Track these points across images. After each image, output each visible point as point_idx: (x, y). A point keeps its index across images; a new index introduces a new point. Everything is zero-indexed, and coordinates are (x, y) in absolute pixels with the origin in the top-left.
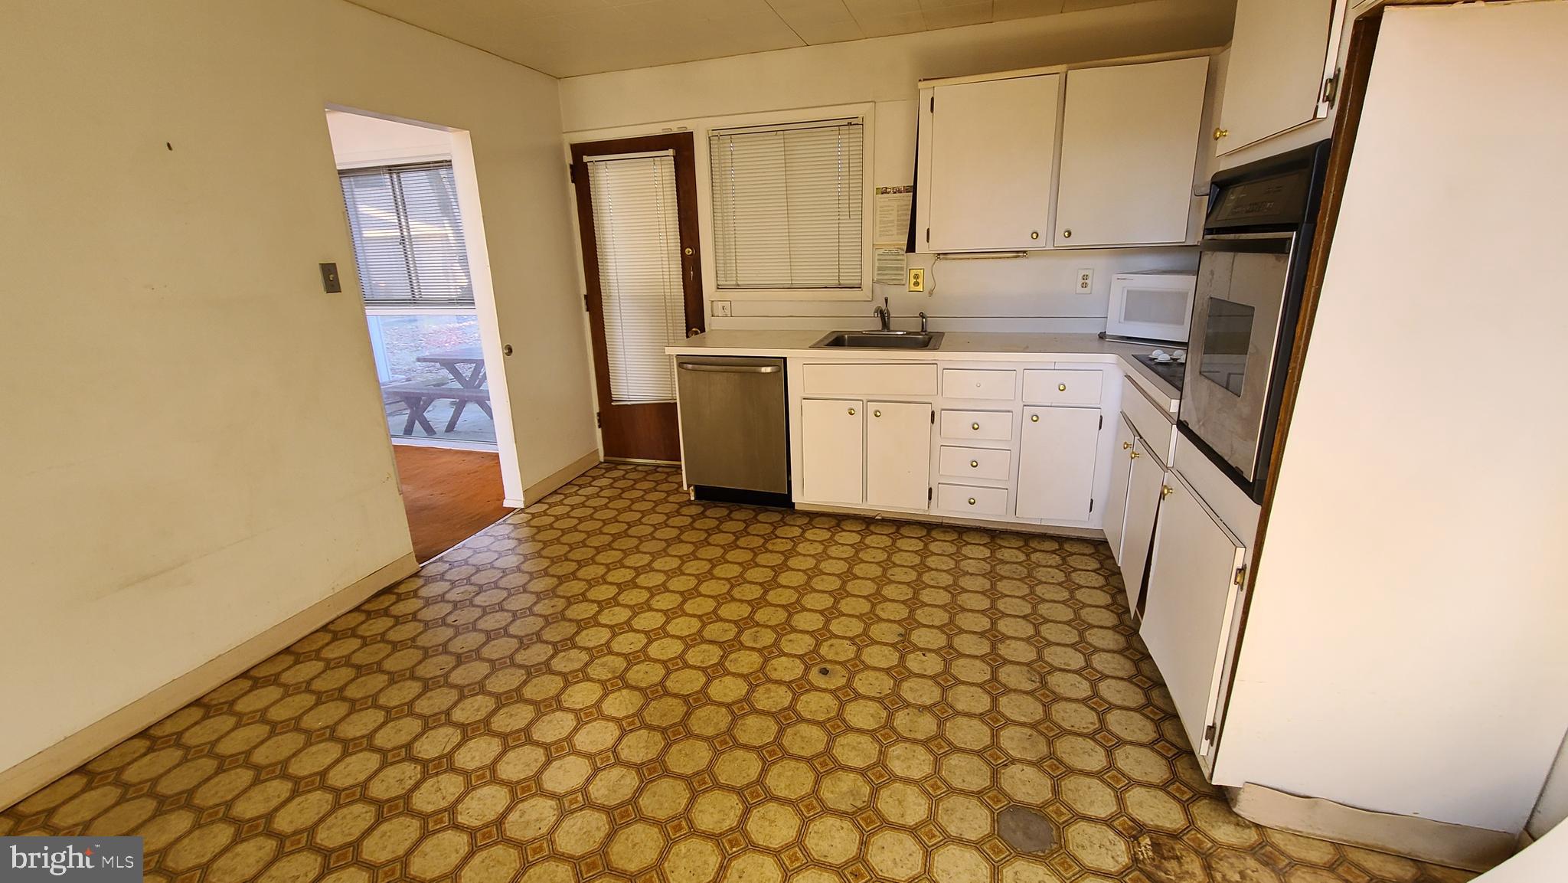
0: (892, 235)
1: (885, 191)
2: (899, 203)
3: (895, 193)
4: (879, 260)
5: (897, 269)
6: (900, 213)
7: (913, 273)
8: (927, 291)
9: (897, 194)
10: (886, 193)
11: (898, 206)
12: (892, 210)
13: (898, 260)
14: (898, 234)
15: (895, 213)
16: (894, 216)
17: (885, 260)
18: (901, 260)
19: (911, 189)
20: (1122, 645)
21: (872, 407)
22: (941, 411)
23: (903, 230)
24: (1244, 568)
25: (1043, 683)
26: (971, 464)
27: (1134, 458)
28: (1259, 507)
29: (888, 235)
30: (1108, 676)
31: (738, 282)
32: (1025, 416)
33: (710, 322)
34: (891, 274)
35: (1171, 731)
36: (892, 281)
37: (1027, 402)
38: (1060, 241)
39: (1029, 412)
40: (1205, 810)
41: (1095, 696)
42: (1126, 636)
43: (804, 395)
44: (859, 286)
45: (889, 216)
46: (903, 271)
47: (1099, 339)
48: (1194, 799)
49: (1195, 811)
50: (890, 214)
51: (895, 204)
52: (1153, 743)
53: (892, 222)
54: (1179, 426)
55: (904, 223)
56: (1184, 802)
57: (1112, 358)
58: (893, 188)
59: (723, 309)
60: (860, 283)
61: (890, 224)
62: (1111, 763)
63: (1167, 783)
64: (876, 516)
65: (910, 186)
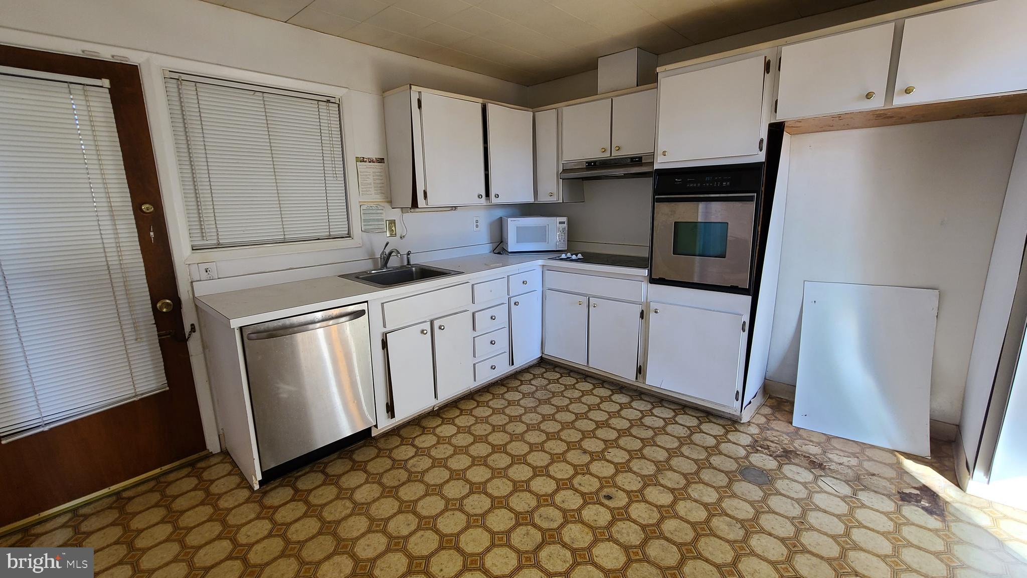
0: (371, 194)
2: (374, 170)
3: (370, 162)
4: (364, 214)
5: (378, 220)
6: (375, 178)
8: (399, 236)
9: (372, 164)
10: (363, 161)
11: (373, 173)
12: (370, 175)
13: (378, 213)
14: (375, 194)
15: (371, 177)
16: (371, 180)
17: (369, 214)
18: (381, 213)
19: (381, 161)
20: (628, 397)
21: (437, 324)
22: (474, 314)
23: (379, 191)
24: (744, 323)
25: (650, 427)
26: (491, 343)
27: (595, 307)
28: (751, 297)
29: (368, 194)
30: (650, 410)
31: (220, 240)
32: (511, 304)
33: (190, 288)
34: (374, 225)
35: (693, 414)
36: (376, 230)
37: (511, 295)
38: (494, 200)
39: (513, 301)
40: (741, 428)
41: (664, 419)
42: (622, 393)
43: (385, 330)
44: (349, 235)
45: (367, 179)
46: (383, 221)
47: (500, 255)
48: (735, 428)
49: (742, 430)
50: (368, 178)
51: (371, 171)
52: (700, 421)
53: (370, 184)
54: (653, 281)
55: (379, 185)
56: (737, 430)
57: (540, 262)
58: (369, 158)
59: (207, 271)
60: (349, 233)
61: (369, 186)
62: (711, 435)
63: (725, 429)
64: (433, 408)
65: (381, 159)
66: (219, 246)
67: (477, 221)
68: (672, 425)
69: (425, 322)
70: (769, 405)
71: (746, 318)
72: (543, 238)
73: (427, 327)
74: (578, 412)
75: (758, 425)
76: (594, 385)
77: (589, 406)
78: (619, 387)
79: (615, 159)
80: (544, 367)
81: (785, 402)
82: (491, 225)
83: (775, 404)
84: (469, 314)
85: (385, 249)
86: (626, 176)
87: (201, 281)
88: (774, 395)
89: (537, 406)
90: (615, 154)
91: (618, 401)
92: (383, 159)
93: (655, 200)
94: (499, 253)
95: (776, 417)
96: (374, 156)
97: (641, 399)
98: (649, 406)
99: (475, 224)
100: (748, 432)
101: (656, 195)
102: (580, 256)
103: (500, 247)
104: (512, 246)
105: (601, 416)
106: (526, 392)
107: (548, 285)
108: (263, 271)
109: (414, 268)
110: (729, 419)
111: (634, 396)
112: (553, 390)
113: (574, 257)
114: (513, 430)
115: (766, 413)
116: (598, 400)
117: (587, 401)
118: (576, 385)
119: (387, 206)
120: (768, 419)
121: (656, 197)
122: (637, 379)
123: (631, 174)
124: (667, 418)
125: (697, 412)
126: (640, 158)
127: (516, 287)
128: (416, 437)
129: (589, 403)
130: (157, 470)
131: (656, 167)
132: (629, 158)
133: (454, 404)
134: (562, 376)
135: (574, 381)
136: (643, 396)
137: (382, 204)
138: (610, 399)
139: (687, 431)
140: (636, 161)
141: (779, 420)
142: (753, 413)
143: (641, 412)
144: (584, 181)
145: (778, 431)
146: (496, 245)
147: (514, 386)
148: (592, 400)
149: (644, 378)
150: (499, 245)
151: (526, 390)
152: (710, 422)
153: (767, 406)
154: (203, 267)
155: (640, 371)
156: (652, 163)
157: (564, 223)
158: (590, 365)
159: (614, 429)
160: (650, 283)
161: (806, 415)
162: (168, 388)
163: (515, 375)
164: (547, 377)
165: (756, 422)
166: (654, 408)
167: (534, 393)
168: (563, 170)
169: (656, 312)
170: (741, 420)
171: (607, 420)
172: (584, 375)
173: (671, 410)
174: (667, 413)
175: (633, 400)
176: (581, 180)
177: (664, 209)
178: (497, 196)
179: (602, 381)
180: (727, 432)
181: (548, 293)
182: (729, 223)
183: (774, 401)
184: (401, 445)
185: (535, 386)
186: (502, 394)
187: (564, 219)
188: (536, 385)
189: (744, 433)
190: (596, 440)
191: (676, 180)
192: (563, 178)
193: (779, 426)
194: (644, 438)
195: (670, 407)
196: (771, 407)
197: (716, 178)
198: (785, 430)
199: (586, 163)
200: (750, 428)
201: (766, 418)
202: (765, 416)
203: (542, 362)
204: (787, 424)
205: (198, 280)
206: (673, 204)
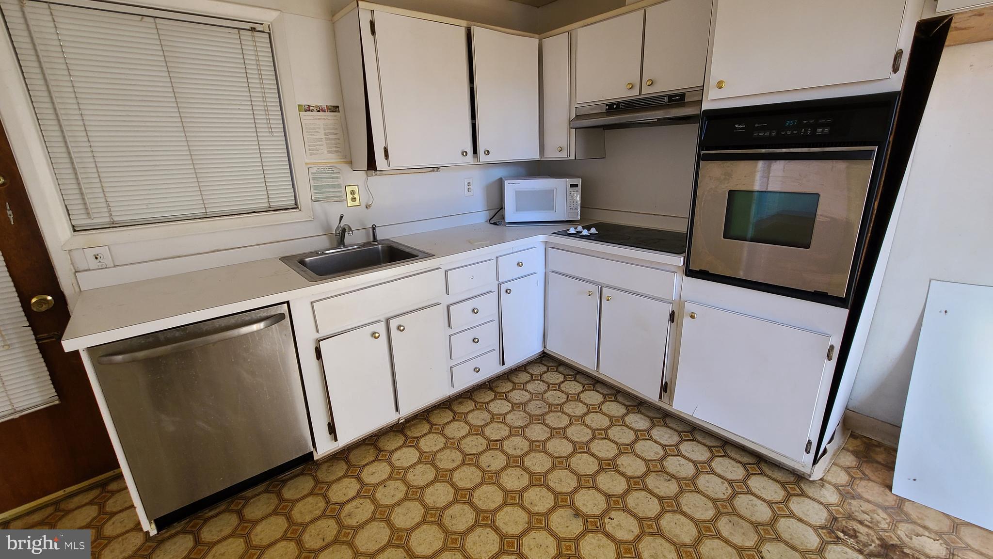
0: (323, 154)
1: (308, 109)
2: (325, 122)
3: (319, 111)
4: (314, 178)
5: (333, 186)
6: (327, 131)
7: (349, 189)
8: (363, 205)
9: (321, 113)
10: (309, 110)
11: (324, 125)
12: (321, 129)
13: (333, 178)
14: (328, 152)
15: (322, 131)
16: (321, 135)
17: (321, 178)
18: (337, 178)
19: (335, 109)
20: (648, 420)
21: (394, 324)
22: (448, 307)
23: (335, 149)
24: (832, 347)
25: (673, 476)
26: (474, 340)
27: (608, 300)
28: (848, 310)
29: (318, 153)
30: (677, 445)
31: (113, 218)
32: (502, 290)
33: (74, 281)
34: (329, 192)
35: (738, 457)
36: (332, 198)
37: (501, 280)
38: (483, 158)
39: (503, 287)
40: (810, 491)
41: (695, 463)
42: (639, 412)
43: (318, 336)
44: (296, 207)
45: (315, 134)
46: (341, 187)
47: (496, 226)
48: (801, 490)
49: (811, 495)
50: (317, 132)
51: (322, 123)
52: (747, 470)
53: (321, 140)
54: (690, 273)
55: (333, 142)
56: (803, 494)
57: (542, 238)
58: (317, 107)
59: (96, 258)
60: (296, 204)
61: (319, 143)
62: (764, 500)
63: (785, 489)
64: (399, 421)
65: (334, 106)
66: (113, 225)
67: (469, 184)
68: (707, 476)
69: (379, 321)
70: (851, 449)
71: (837, 341)
72: (550, 206)
73: (381, 328)
74: (578, 440)
75: (836, 486)
76: (604, 396)
77: (593, 431)
78: (638, 404)
79: (646, 98)
80: (545, 363)
81: (876, 446)
82: (488, 188)
83: (861, 448)
84: (442, 309)
85: (340, 223)
86: (661, 122)
87: (89, 270)
88: (859, 432)
89: (526, 426)
90: (647, 91)
91: (634, 426)
92: (338, 107)
93: (700, 158)
94: (495, 224)
95: (864, 474)
96: (324, 103)
97: (666, 425)
98: (676, 439)
99: (466, 187)
100: (822, 500)
101: (703, 150)
102: (593, 231)
103: (497, 216)
104: (511, 215)
105: (608, 451)
106: (517, 402)
107: (551, 267)
108: (178, 254)
109: (380, 246)
110: (791, 472)
111: (655, 418)
112: (551, 401)
113: (585, 232)
114: (487, 465)
115: (848, 464)
116: (606, 422)
117: (593, 421)
118: (582, 396)
119: (346, 168)
120: (852, 477)
121: (703, 152)
122: (660, 398)
123: (669, 119)
124: (700, 462)
125: (742, 453)
126: (682, 96)
127: (508, 270)
128: (367, 464)
129: (594, 426)
130: (59, 492)
131: (706, 106)
132: (665, 96)
133: (424, 415)
134: (565, 380)
135: (579, 388)
136: (668, 420)
137: (338, 166)
138: (624, 422)
139: (727, 489)
140: (677, 99)
141: (869, 479)
142: (827, 463)
143: (664, 446)
144: (605, 131)
145: (868, 501)
146: (493, 212)
147: (504, 391)
148: (598, 421)
149: (671, 398)
150: (496, 213)
151: (518, 398)
152: (763, 474)
153: (848, 450)
154: (90, 253)
155: (665, 388)
156: (700, 102)
157: (576, 186)
158: (601, 370)
159: (623, 474)
160: (686, 275)
161: (915, 480)
162: (57, 402)
163: (507, 376)
164: (547, 380)
165: (834, 481)
166: (681, 442)
167: (526, 403)
168: (577, 116)
169: (692, 317)
170: (810, 477)
171: (614, 459)
172: (595, 382)
173: (706, 448)
174: (699, 453)
175: (653, 425)
176: (601, 129)
177: (713, 170)
178: (487, 153)
179: (616, 392)
180: (789, 496)
181: (552, 276)
182: (822, 195)
183: (858, 442)
184: (345, 476)
185: (530, 393)
186: (487, 403)
187: (579, 181)
188: (532, 391)
189: (814, 500)
190: (596, 493)
191: (737, 126)
192: (575, 127)
193: (869, 490)
194: (664, 495)
195: (704, 441)
196: (856, 453)
197: (805, 122)
198: (880, 500)
199: (607, 105)
200: (824, 492)
201: (849, 474)
202: (847, 469)
203: (545, 358)
204: (882, 489)
205: (86, 269)
206: (728, 163)
